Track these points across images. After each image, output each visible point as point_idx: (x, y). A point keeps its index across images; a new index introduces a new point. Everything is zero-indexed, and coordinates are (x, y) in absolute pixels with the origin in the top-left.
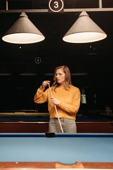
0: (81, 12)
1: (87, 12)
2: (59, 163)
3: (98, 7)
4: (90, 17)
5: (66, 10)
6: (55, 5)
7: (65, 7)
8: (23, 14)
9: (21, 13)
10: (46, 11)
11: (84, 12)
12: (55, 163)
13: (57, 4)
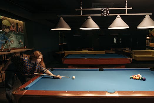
0: (117, 16)
1: (120, 16)
2: (107, 92)
3: (125, 13)
4: (121, 18)
5: (110, 15)
6: (104, 12)
7: (109, 13)
8: (89, 17)
9: (88, 17)
10: (100, 15)
11: (118, 16)
12: (105, 92)
13: (105, 12)
